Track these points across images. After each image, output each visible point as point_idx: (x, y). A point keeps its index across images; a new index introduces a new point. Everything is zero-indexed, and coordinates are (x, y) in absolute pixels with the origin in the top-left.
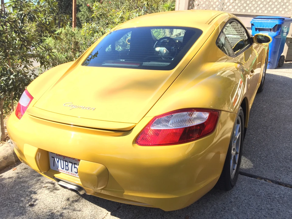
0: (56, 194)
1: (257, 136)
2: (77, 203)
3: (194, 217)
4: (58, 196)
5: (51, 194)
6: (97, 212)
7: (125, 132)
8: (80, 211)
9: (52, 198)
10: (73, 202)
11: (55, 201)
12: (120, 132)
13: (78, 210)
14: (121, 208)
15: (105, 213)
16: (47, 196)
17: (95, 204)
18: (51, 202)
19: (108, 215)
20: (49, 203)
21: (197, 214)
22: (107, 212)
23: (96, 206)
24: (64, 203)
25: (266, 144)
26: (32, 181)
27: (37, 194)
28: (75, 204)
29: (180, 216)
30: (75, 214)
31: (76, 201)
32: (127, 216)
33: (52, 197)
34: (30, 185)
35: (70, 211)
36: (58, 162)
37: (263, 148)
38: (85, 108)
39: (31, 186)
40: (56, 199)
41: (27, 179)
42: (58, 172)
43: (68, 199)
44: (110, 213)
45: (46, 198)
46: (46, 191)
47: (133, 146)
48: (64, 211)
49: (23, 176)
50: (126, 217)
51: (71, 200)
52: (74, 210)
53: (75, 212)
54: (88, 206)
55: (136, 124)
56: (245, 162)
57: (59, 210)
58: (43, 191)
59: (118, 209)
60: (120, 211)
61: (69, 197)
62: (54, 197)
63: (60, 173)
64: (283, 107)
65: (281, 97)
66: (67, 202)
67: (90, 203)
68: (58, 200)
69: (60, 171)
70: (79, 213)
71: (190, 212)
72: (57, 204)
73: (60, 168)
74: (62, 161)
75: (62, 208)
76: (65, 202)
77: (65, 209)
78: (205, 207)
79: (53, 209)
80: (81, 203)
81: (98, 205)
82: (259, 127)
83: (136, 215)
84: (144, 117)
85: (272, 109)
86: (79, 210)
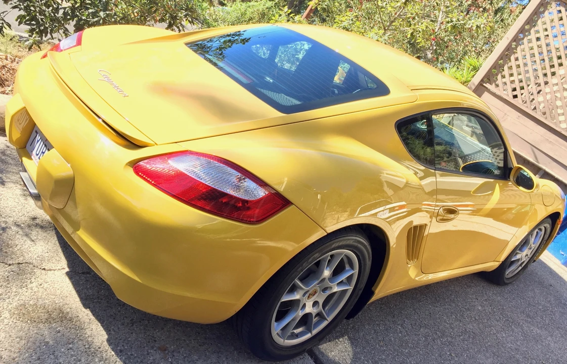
0: (26, 203)
1: (408, 334)
2: (40, 230)
3: (174, 356)
4: (26, 206)
5: (20, 198)
6: (53, 257)
7: (131, 143)
8: (33, 241)
9: (16, 204)
10: (37, 225)
11: (16, 209)
12: (124, 139)
13: (31, 239)
14: (88, 275)
15: (61, 265)
16: (13, 197)
17: (61, 247)
18: (10, 206)
19: (63, 270)
20: (6, 205)
21: (183, 355)
22: (65, 266)
23: (60, 250)
24: (24, 219)
25: (409, 353)
26: (15, 168)
27: (3, 186)
28: (37, 230)
29: (155, 341)
30: (23, 241)
31: (42, 227)
32: (86, 290)
33: (17, 201)
34: (7, 169)
35: (21, 232)
36: (38, 141)
37: (398, 355)
38: (116, 88)
39: (8, 172)
40: (20, 208)
41: (11, 161)
42: (30, 157)
43: (34, 219)
44: (67, 270)
45: (9, 198)
46: (19, 191)
47: (125, 167)
48: (14, 228)
49: (11, 154)
50: (82, 289)
51: (37, 221)
52: (27, 235)
53: (25, 238)
54: (49, 243)
55: (156, 144)
56: (342, 352)
57: (9, 222)
58: (15, 188)
59: (83, 273)
60: (83, 278)
61: (39, 216)
62: (20, 203)
63: (31, 159)
64: (513, 330)
65: (528, 316)
66: (29, 220)
67: (57, 242)
68: (20, 211)
69: (32, 157)
70: (29, 242)
71: (175, 346)
72: (14, 214)
73: (34, 152)
74: (42, 143)
75: (16, 222)
76: (26, 219)
77: (18, 226)
78: (205, 356)
79: (3, 216)
80: (45, 234)
81: (63, 251)
82: (428, 326)
83: (98, 297)
84: (176, 143)
85: (488, 320)
86: (33, 239)
